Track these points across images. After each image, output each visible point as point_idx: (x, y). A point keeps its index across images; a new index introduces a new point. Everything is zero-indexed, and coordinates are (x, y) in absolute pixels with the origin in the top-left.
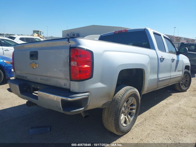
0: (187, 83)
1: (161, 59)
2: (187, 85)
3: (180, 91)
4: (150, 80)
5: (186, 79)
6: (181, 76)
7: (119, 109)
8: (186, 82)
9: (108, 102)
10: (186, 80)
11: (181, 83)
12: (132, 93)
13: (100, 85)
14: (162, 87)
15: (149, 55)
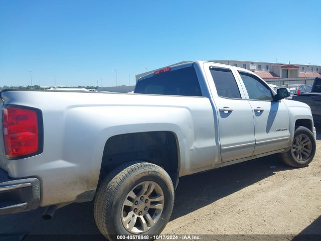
0: (306, 152)
1: (222, 112)
2: (306, 154)
3: (294, 166)
4: (196, 149)
5: (304, 143)
6: (287, 139)
7: (114, 203)
8: (305, 149)
9: (86, 192)
10: (304, 145)
11: (295, 152)
12: (144, 175)
13: (61, 164)
14: (237, 162)
15: (190, 108)
